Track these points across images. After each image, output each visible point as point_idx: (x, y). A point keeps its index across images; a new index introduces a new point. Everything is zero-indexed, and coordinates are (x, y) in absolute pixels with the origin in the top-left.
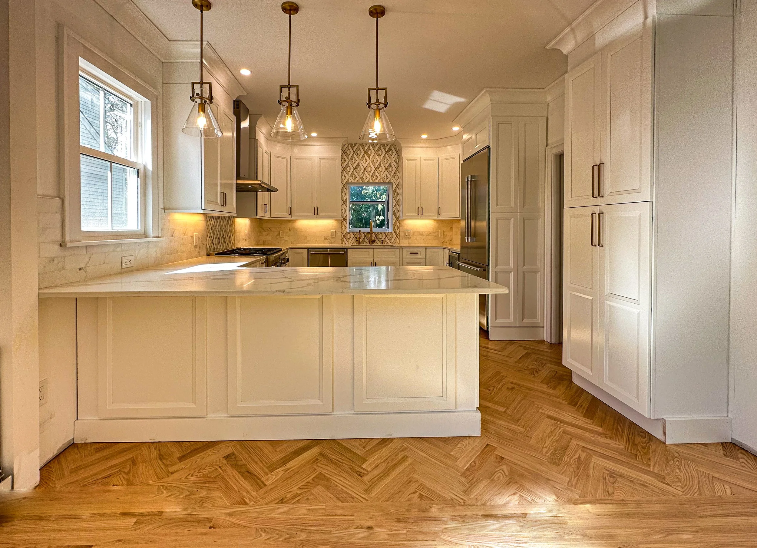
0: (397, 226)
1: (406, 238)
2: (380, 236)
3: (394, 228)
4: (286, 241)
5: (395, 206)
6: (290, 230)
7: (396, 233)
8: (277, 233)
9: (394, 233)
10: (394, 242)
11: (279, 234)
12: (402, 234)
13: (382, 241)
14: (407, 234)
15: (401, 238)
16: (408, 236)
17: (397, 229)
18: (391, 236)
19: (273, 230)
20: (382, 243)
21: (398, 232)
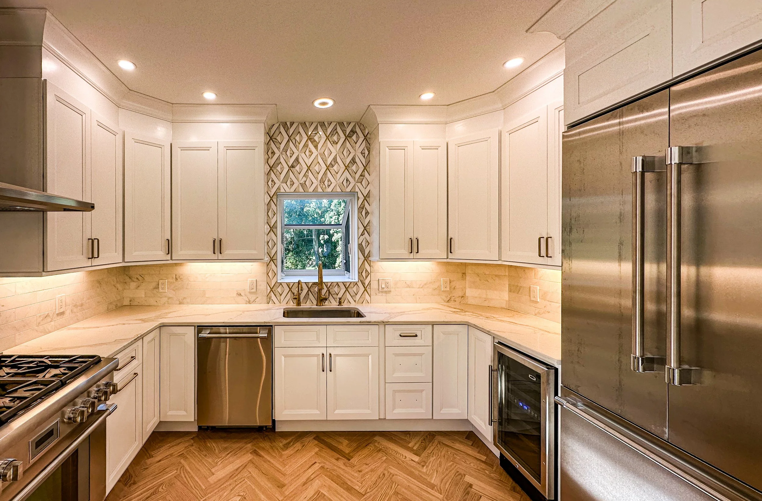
0: (366, 270)
1: (382, 292)
2: (336, 289)
3: (360, 273)
4: (169, 298)
5: (362, 235)
6: (176, 279)
7: (363, 284)
8: (154, 284)
9: (360, 284)
10: (361, 300)
11: (157, 287)
12: (374, 285)
13: (340, 299)
14: (383, 286)
15: (373, 293)
16: (385, 289)
17: (366, 277)
18: (355, 289)
19: (147, 278)
20: (340, 303)
21: (367, 282)
